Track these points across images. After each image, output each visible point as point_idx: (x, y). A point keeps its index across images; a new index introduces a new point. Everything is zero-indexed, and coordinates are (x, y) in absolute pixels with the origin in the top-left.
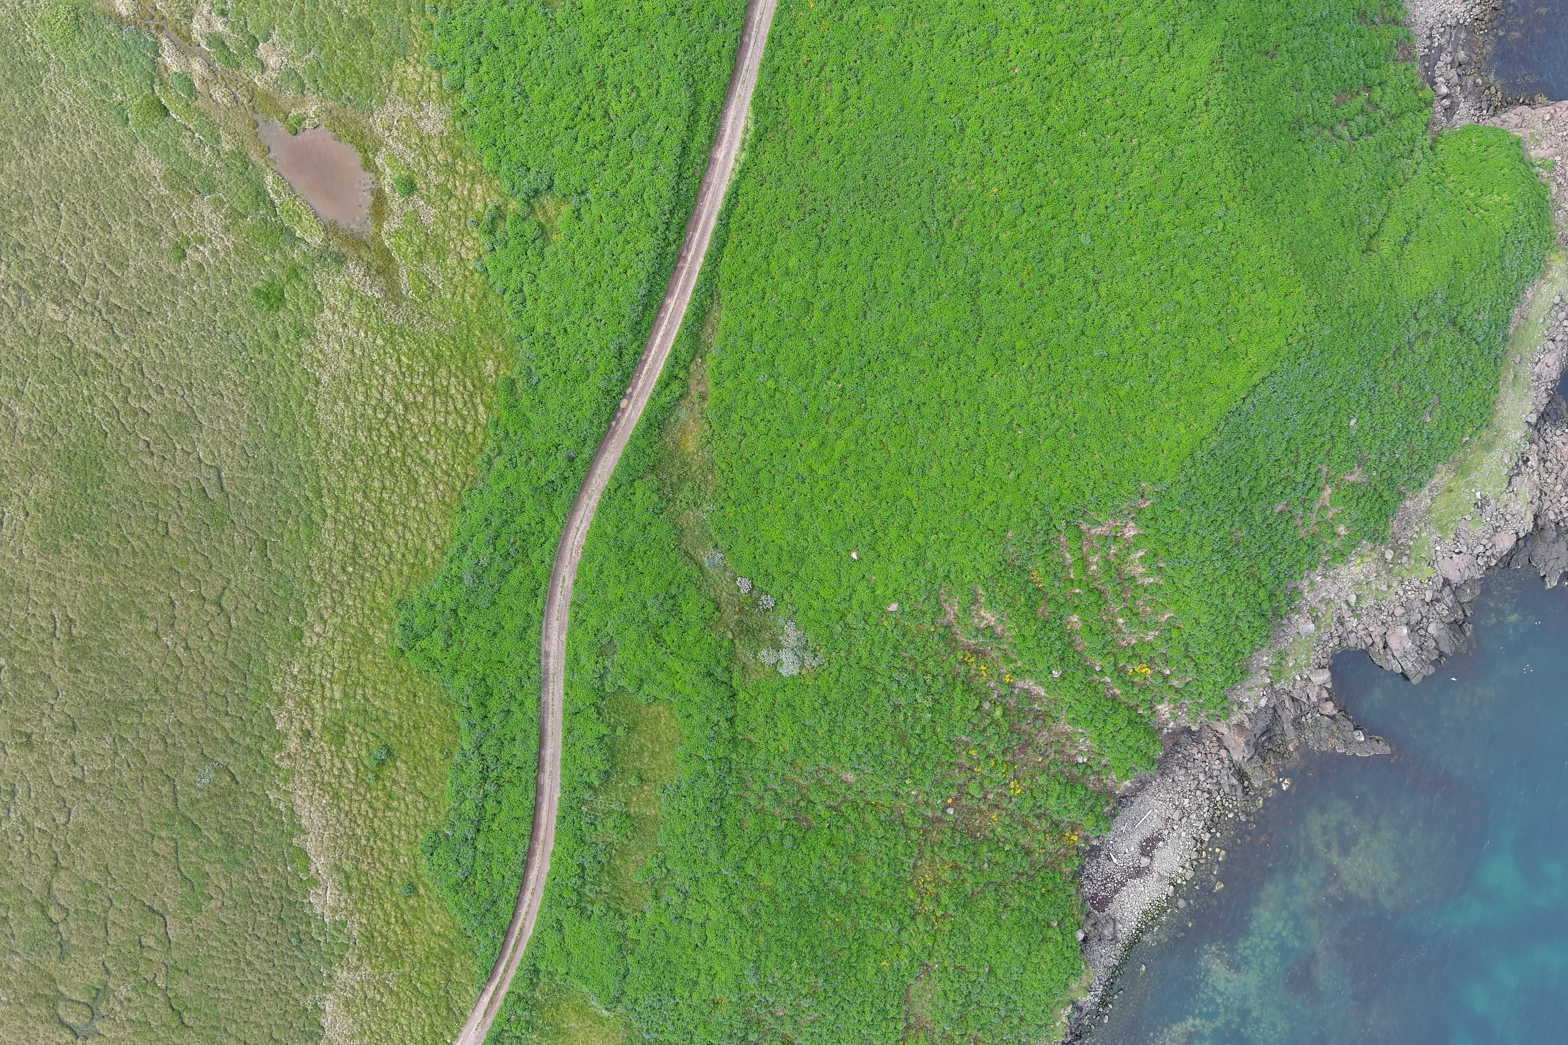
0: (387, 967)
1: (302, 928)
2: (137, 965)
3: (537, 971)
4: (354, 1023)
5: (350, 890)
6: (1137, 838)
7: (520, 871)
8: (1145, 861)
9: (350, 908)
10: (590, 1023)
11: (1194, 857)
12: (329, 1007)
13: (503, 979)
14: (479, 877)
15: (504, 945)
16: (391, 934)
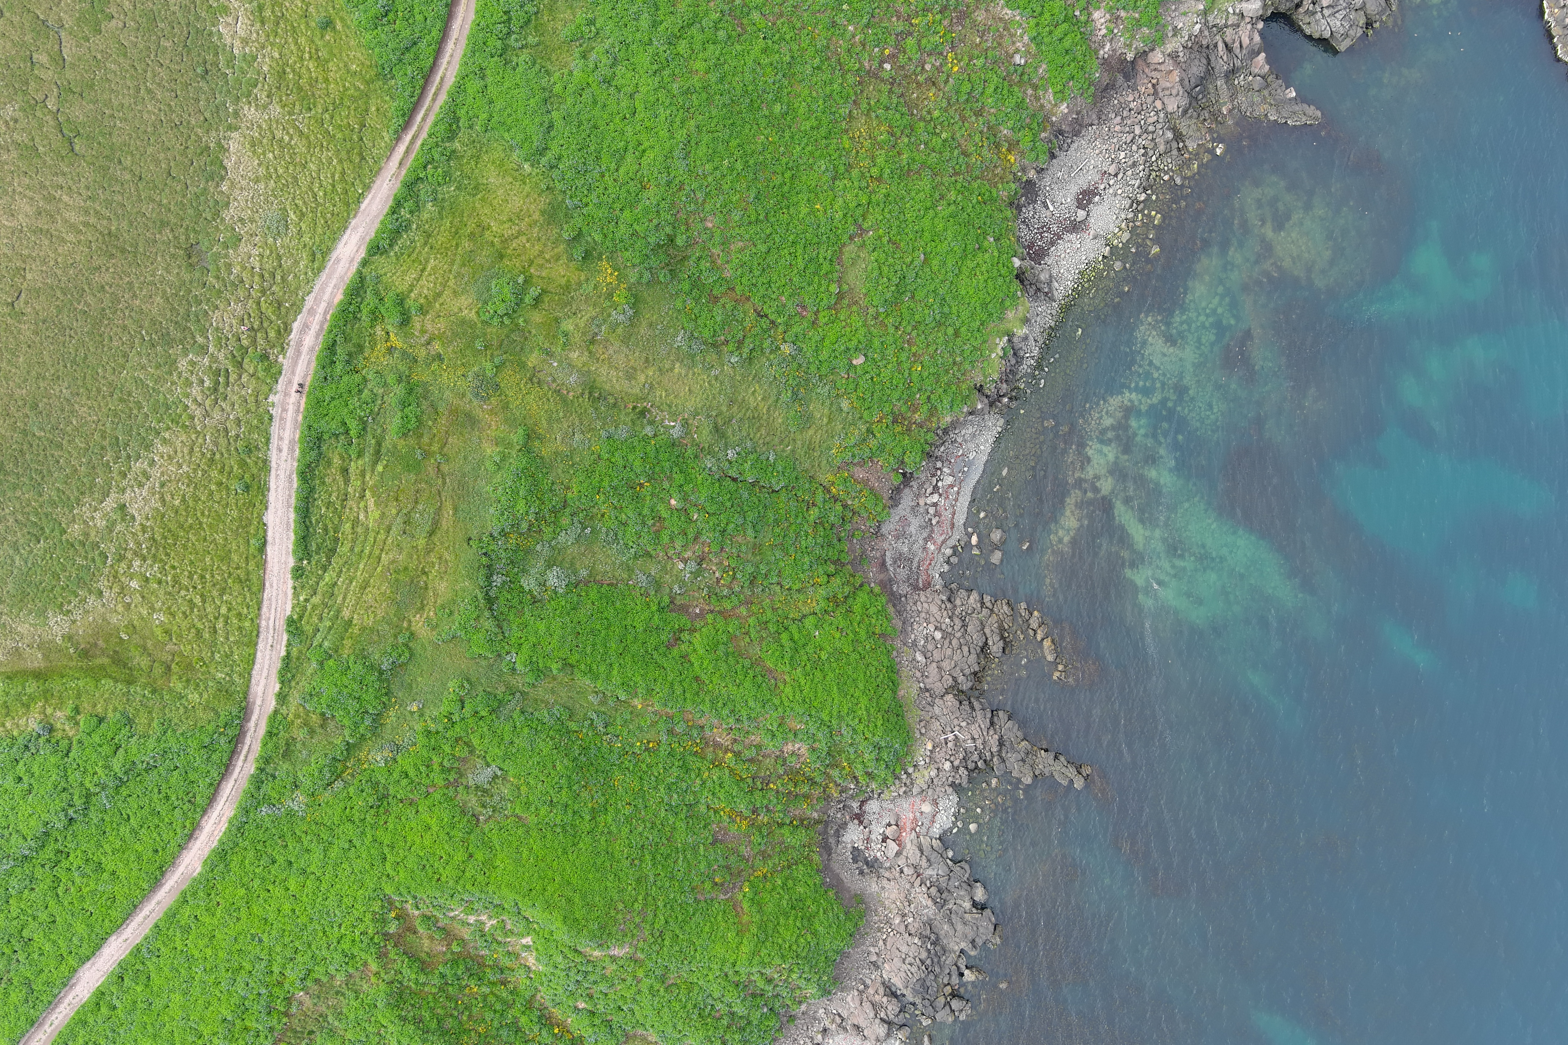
0: (297, 107)
1: (210, 58)
2: (27, 83)
3: (458, 120)
4: (259, 165)
5: (263, 23)
6: (1073, 190)
7: (443, 11)
8: (1081, 214)
9: (262, 40)
10: (511, 180)
11: (1130, 215)
12: (233, 146)
13: (420, 129)
14: (400, 14)
15: (424, 89)
16: (304, 70)
